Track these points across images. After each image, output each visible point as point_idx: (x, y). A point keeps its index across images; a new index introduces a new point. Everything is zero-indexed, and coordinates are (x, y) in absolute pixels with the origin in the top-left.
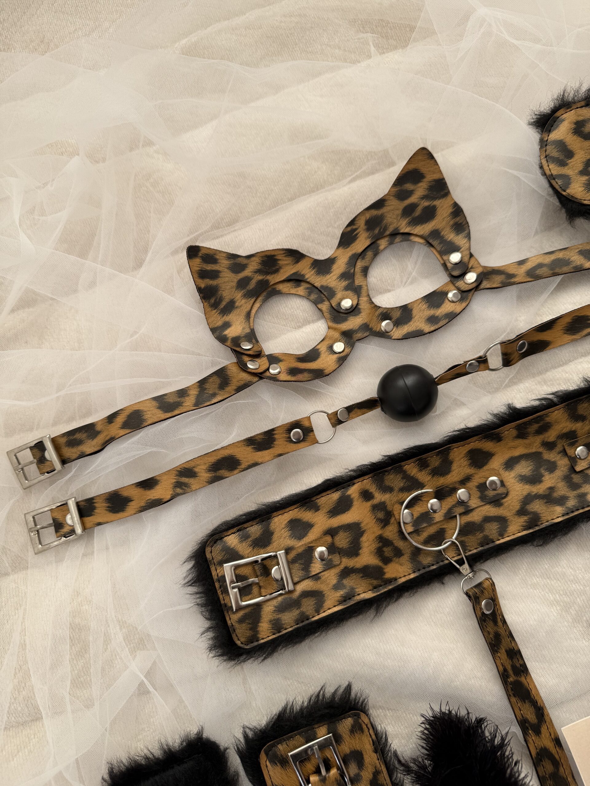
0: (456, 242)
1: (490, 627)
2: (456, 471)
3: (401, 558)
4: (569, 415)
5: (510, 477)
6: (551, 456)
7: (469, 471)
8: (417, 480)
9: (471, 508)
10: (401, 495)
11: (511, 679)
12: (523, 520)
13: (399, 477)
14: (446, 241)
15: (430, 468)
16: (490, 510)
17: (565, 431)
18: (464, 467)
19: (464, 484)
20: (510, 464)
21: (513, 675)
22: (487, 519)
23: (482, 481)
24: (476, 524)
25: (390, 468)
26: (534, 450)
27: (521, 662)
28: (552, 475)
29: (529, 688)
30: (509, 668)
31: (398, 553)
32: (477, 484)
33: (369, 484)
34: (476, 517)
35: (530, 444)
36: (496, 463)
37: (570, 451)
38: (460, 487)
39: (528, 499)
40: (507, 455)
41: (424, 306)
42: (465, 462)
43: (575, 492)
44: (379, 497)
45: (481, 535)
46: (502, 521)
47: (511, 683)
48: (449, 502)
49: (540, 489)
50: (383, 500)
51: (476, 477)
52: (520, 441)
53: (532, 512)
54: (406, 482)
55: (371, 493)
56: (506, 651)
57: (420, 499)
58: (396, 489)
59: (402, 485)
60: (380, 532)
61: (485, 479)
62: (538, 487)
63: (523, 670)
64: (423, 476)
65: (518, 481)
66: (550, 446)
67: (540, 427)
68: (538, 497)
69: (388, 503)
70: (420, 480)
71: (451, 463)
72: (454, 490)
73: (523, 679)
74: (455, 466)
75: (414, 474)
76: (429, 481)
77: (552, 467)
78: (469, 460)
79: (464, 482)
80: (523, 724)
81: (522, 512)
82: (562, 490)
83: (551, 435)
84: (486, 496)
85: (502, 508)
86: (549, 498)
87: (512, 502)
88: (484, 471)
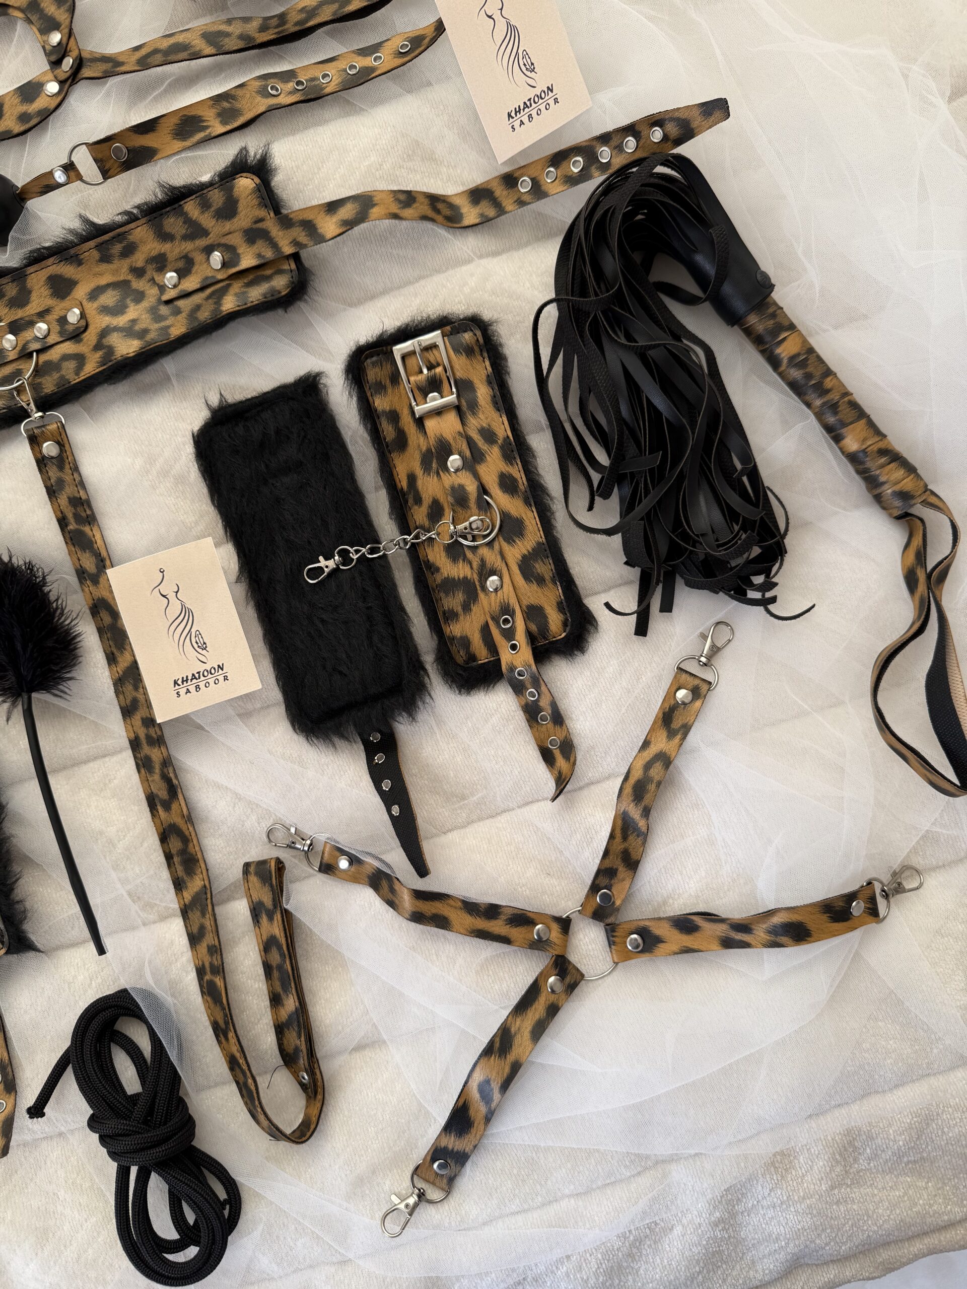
0: (57, 17)
1: (53, 473)
2: (36, 302)
4: (155, 233)
5: (91, 308)
6: (138, 284)
7: (50, 302)
9: (49, 344)
11: (71, 527)
12: (98, 355)
14: (46, 15)
15: (6, 298)
16: (68, 348)
17: (154, 253)
18: (45, 297)
19: (43, 317)
20: (94, 294)
21: (74, 524)
22: (65, 357)
23: (62, 313)
24: (53, 363)
26: (122, 278)
27: (89, 512)
28: (136, 307)
29: (93, 539)
30: (70, 516)
32: (58, 317)
34: (54, 355)
35: (117, 270)
36: (81, 292)
37: (157, 279)
38: (39, 320)
39: (106, 332)
40: (92, 285)
41: (16, 100)
42: (46, 292)
43: (159, 324)
45: (58, 375)
46: (80, 359)
47: (72, 531)
48: (26, 336)
49: (122, 321)
51: (57, 309)
52: (104, 267)
53: (107, 346)
56: (71, 498)
61: (66, 312)
62: (120, 318)
63: (91, 519)
65: (100, 313)
66: (139, 272)
67: (124, 248)
68: (116, 329)
71: (30, 292)
72: (31, 324)
73: (87, 529)
74: (34, 296)
76: (6, 314)
77: (139, 297)
78: (50, 289)
79: (42, 315)
80: (81, 574)
81: (98, 347)
82: (146, 321)
83: (139, 258)
84: (66, 330)
85: (81, 344)
86: (129, 331)
87: (90, 337)
88: (66, 303)
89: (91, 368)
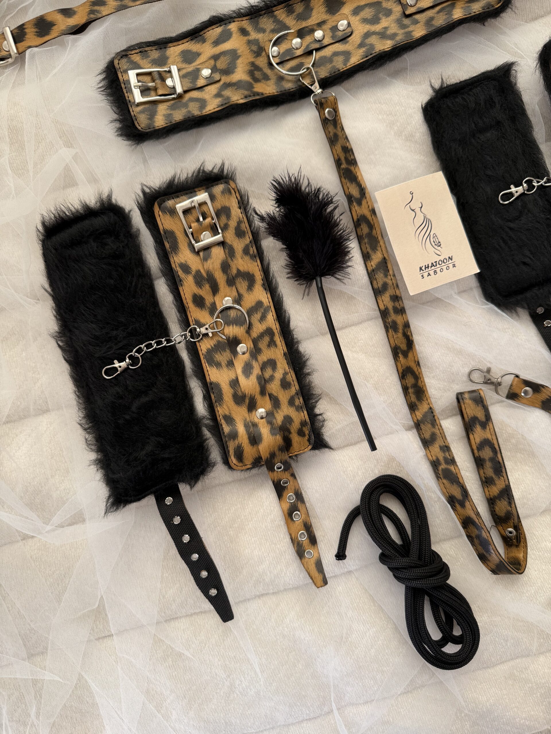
1: (331, 128)
2: (316, 16)
3: (268, 82)
5: (356, 20)
6: (388, 4)
7: (325, 17)
8: (285, 24)
9: (325, 45)
10: (271, 35)
11: (343, 166)
12: (362, 51)
13: (271, 20)
15: (295, 14)
16: (339, 47)
18: (322, 13)
20: (357, 11)
21: (345, 164)
22: (336, 54)
23: (334, 24)
24: (327, 58)
25: (264, 12)
26: (375, 1)
27: (352, 157)
28: (387, 19)
29: (356, 175)
30: (342, 158)
31: (266, 78)
32: (330, 27)
33: (247, 25)
34: (328, 52)
36: (347, 10)
38: (318, 29)
39: (367, 35)
40: (355, 5)
42: (323, 9)
43: (404, 30)
44: (254, 35)
45: (331, 65)
46: (347, 54)
47: (343, 169)
48: (308, 39)
49: (377, 28)
50: (257, 38)
51: (330, 21)
53: (369, 45)
54: (276, 25)
55: (248, 31)
56: (342, 147)
57: (286, 38)
58: (268, 30)
59: (273, 27)
60: (253, 60)
61: (337, 23)
62: (376, 26)
63: (353, 162)
64: (290, 21)
65: (361, 23)
68: (374, 33)
69: (261, 40)
70: (288, 25)
71: (312, 10)
72: (312, 31)
73: (352, 168)
74: (314, 13)
75: (283, 19)
76: (294, 25)
77: (388, 13)
78: (326, 7)
79: (320, 25)
80: (350, 198)
81: (362, 45)
82: (394, 29)
84: (336, 36)
85: (348, 44)
86: (383, 35)
87: (356, 39)
88: (336, 17)
89: (355, 60)
